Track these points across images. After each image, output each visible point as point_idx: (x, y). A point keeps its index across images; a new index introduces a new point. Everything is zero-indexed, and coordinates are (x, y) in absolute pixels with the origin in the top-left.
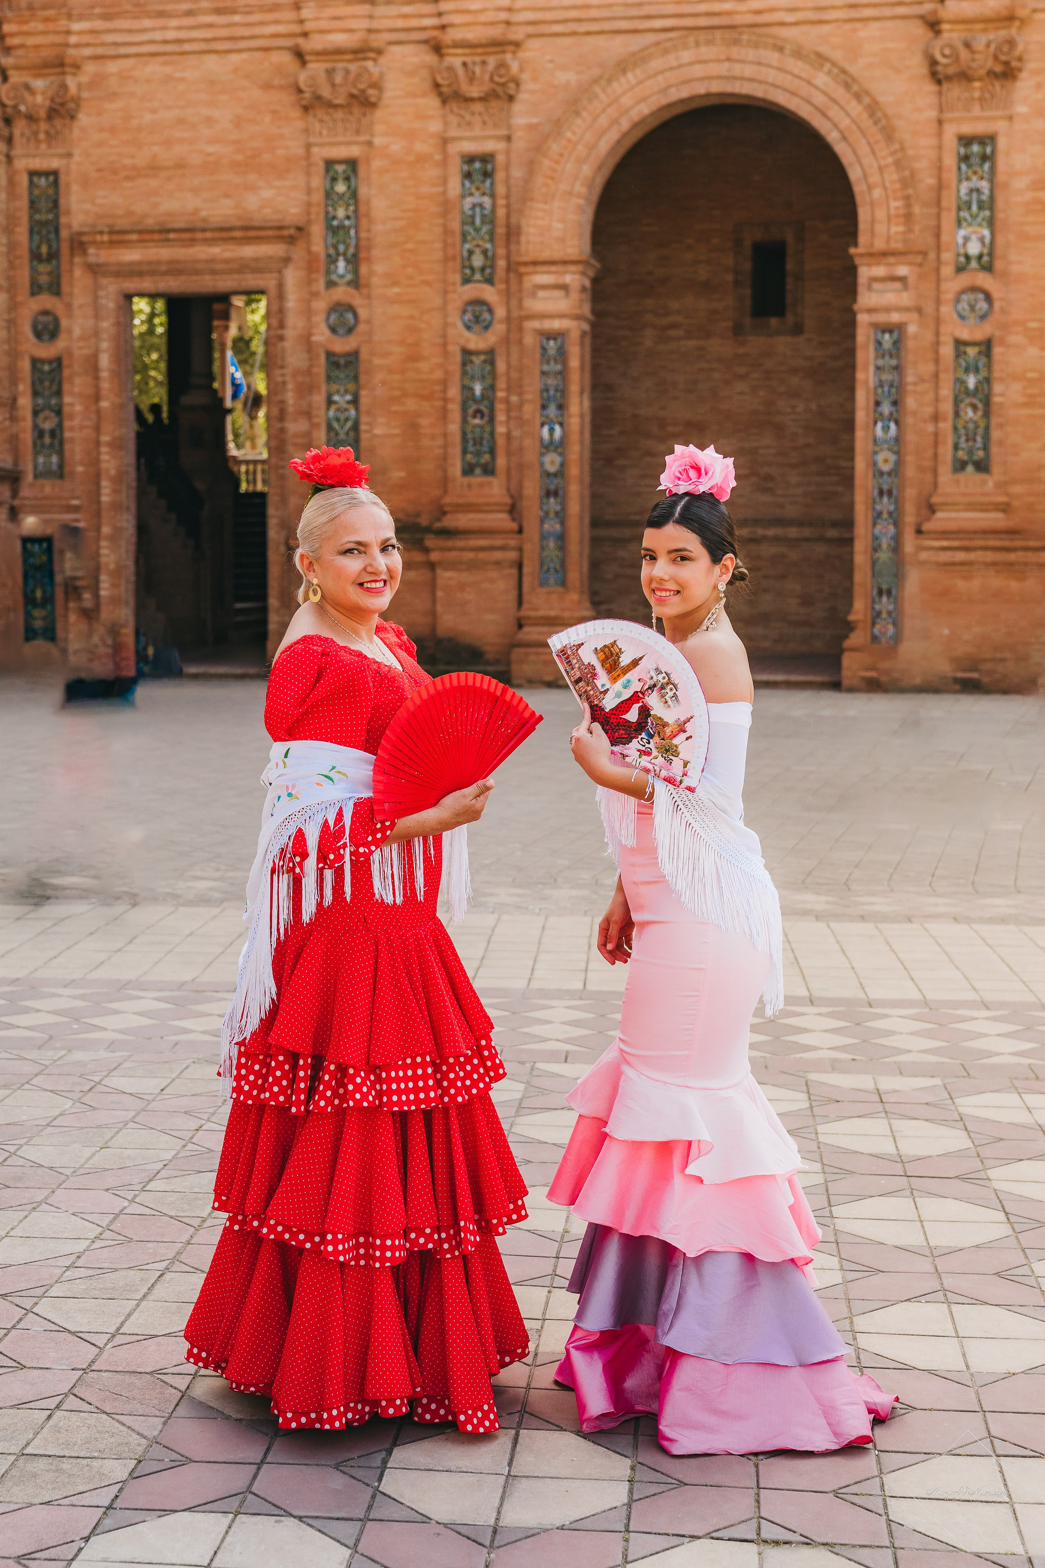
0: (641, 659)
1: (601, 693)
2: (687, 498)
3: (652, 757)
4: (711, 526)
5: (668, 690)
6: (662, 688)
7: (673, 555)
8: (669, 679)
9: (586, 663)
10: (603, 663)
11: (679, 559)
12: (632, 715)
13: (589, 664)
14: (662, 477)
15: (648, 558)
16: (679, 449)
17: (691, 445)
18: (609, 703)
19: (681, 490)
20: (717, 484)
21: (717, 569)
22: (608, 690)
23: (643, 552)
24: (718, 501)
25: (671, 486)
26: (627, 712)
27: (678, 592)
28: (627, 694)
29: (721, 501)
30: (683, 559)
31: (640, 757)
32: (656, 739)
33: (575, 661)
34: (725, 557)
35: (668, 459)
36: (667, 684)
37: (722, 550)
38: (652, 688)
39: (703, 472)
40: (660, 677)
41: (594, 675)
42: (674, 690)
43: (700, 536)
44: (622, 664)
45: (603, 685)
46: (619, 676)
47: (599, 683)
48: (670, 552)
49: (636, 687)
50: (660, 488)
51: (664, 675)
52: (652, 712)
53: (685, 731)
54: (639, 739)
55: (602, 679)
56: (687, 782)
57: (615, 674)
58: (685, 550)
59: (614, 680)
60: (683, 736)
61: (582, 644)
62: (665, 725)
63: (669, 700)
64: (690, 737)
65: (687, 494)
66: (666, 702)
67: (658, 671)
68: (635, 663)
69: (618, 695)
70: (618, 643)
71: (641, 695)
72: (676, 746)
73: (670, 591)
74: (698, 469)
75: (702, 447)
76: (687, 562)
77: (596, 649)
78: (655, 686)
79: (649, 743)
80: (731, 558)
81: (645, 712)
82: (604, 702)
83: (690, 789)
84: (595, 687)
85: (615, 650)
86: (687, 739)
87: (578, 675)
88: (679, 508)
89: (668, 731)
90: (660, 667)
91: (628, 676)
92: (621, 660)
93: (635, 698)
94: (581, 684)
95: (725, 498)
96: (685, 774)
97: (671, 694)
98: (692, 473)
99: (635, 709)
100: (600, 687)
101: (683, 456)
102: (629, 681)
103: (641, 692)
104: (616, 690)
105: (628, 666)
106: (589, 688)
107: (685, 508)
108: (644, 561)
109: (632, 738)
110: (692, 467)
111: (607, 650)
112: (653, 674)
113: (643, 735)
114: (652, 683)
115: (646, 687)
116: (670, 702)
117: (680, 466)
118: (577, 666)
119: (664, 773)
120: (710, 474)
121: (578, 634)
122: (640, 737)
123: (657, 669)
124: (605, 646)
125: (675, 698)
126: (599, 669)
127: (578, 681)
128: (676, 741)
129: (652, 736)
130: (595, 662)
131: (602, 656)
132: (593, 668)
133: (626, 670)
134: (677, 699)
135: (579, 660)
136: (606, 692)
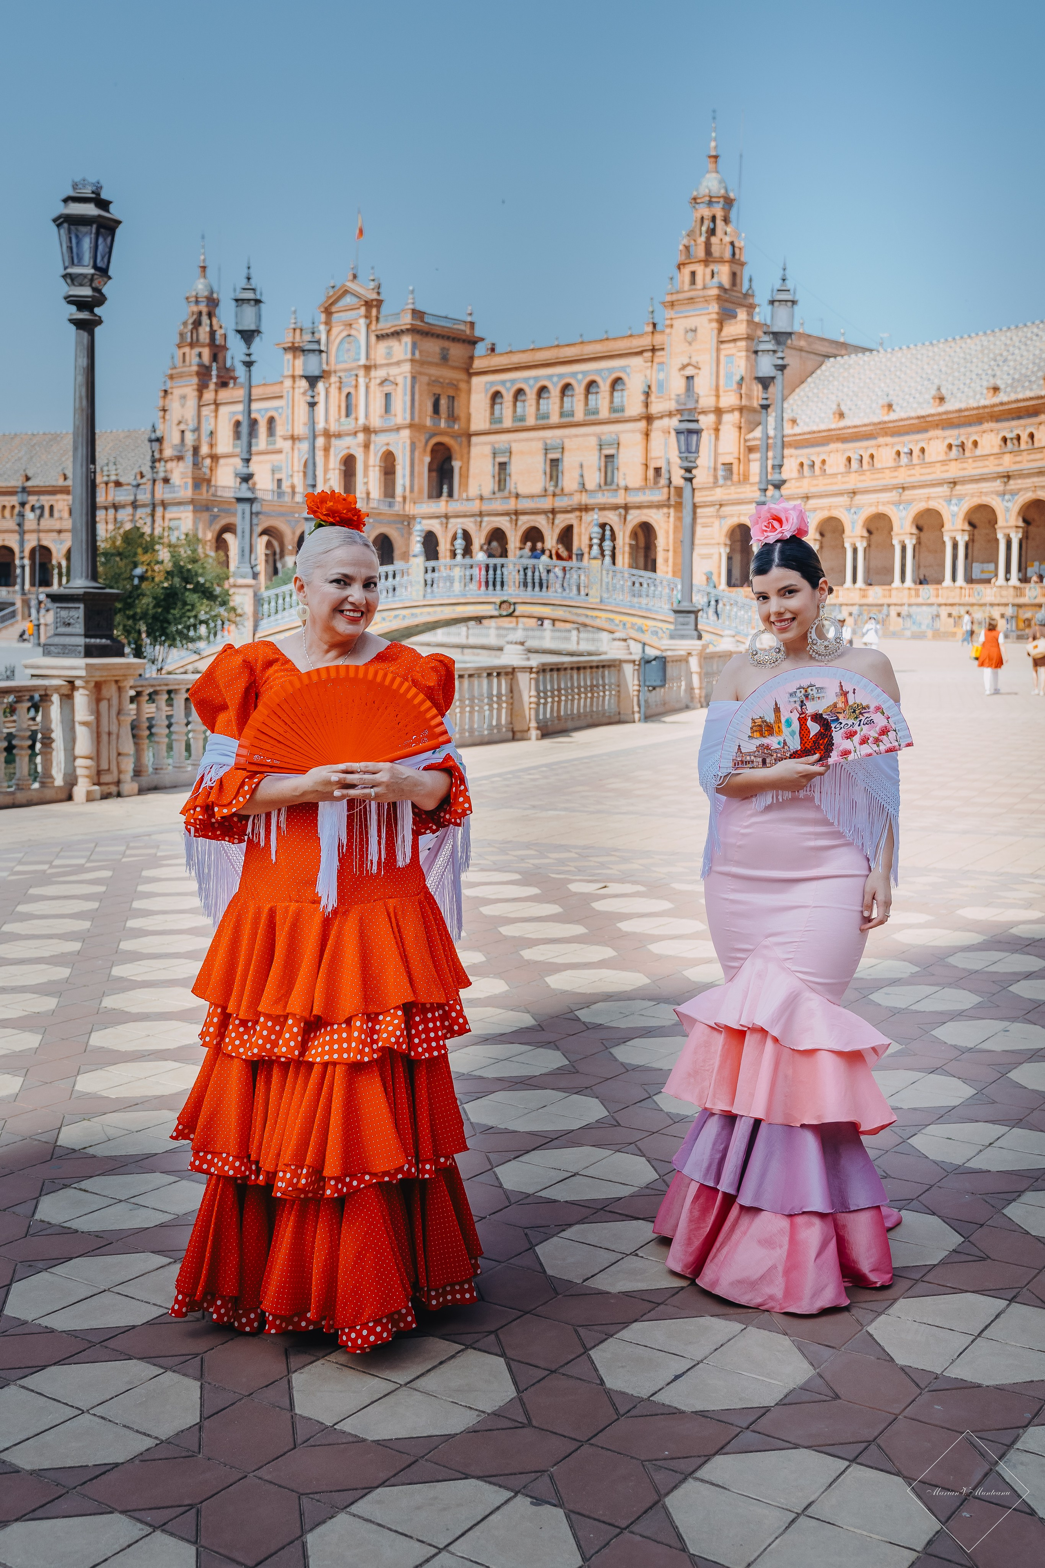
0: (776, 704)
2: (779, 545)
7: (783, 592)
9: (755, 749)
10: (762, 735)
11: (787, 593)
12: (814, 728)
13: (757, 747)
15: (761, 598)
18: (795, 744)
19: (771, 539)
21: (817, 592)
26: (809, 732)
27: (794, 619)
28: (796, 725)
30: (791, 592)
32: (841, 716)
34: (820, 582)
38: (802, 704)
40: (798, 694)
41: (768, 747)
44: (772, 721)
46: (779, 728)
47: (775, 746)
48: (779, 590)
49: (795, 716)
52: (821, 712)
53: (848, 693)
54: (835, 731)
55: (773, 742)
57: (776, 729)
58: (791, 585)
59: (780, 731)
60: (850, 697)
62: (835, 706)
63: (818, 695)
64: (855, 690)
65: (777, 541)
66: (819, 698)
67: (793, 695)
68: (777, 710)
69: (793, 733)
70: (755, 718)
71: (803, 715)
72: (856, 705)
73: (788, 619)
74: (779, 520)
76: (794, 594)
77: (749, 737)
78: (802, 702)
79: (842, 724)
81: (817, 718)
85: (759, 722)
86: (855, 693)
87: (760, 760)
88: (776, 554)
89: (840, 705)
90: (791, 692)
91: (783, 720)
92: (768, 721)
93: (802, 721)
94: (768, 761)
97: (815, 691)
98: (776, 524)
99: (810, 723)
102: (788, 721)
103: (801, 715)
104: (788, 734)
105: (776, 716)
107: (781, 553)
109: (832, 737)
112: (793, 700)
113: (833, 726)
114: (799, 703)
115: (800, 709)
116: (821, 695)
122: (834, 729)
125: (819, 689)
126: (766, 741)
127: (764, 762)
128: (851, 702)
129: (838, 719)
130: (758, 742)
131: (757, 734)
132: (762, 745)
133: (778, 719)
134: (822, 688)
135: (749, 754)
136: (785, 743)
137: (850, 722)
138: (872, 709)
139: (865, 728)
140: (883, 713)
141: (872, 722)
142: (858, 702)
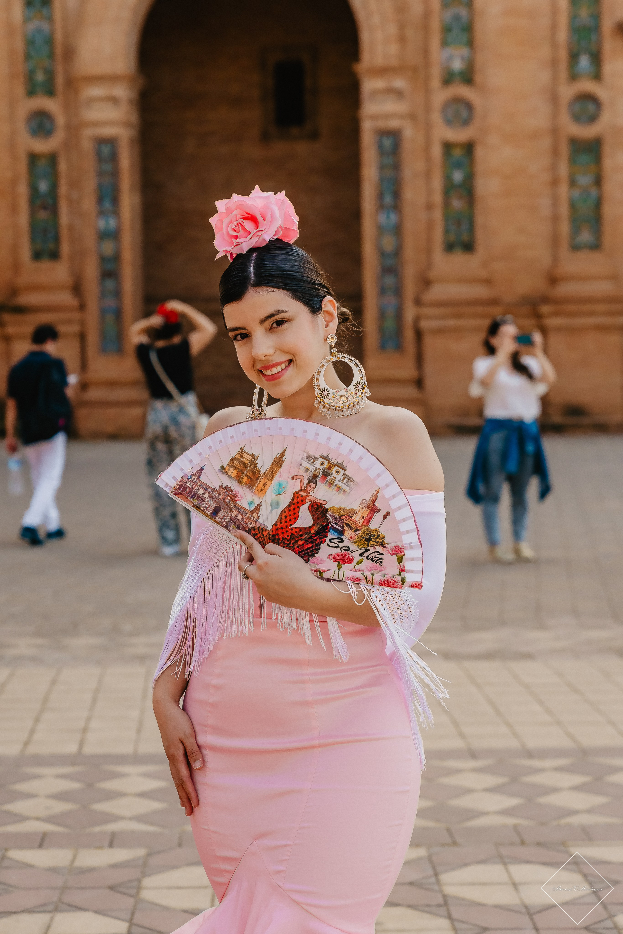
0: (283, 454)
1: (252, 512)
2: (255, 255)
3: (355, 563)
4: (295, 274)
5: (334, 475)
6: (326, 474)
7: (268, 323)
8: (329, 462)
9: (217, 488)
10: (239, 479)
11: (275, 325)
12: (305, 519)
13: (221, 487)
14: (216, 243)
15: (239, 338)
16: (221, 205)
17: (234, 195)
18: (268, 519)
19: (245, 249)
20: (280, 227)
21: (321, 318)
22: (259, 505)
23: (231, 334)
24: (288, 244)
25: (230, 249)
26: (296, 519)
27: (290, 361)
28: (285, 500)
29: (291, 242)
30: (280, 323)
31: (339, 567)
32: (348, 533)
33: (201, 492)
34: (323, 304)
35: (213, 221)
36: (330, 468)
37: (318, 296)
38: (314, 479)
39: (260, 218)
40: (317, 464)
41: (234, 497)
42: (342, 472)
43: (287, 290)
44: (263, 471)
45: (250, 503)
46: (265, 485)
47: (243, 503)
48: (262, 322)
50: (218, 256)
51: (321, 460)
52: (327, 507)
53: (379, 511)
54: (327, 541)
55: (246, 497)
56: (410, 578)
58: (278, 312)
60: (378, 518)
61: (202, 469)
62: (350, 514)
63: (340, 484)
64: (388, 513)
65: (252, 250)
66: (339, 488)
67: (312, 459)
68: (278, 462)
69: (275, 505)
70: (247, 450)
71: (304, 494)
72: (376, 531)
73: (280, 364)
74: (253, 219)
75: (246, 192)
76: (285, 325)
77: (222, 468)
78: (315, 476)
79: (342, 541)
80: (331, 301)
81: (318, 509)
82: (261, 520)
83: (417, 586)
84: (241, 509)
85: (247, 458)
86: (385, 517)
87: (213, 505)
88: (251, 269)
89: (357, 518)
90: (312, 453)
91: (277, 480)
92: (259, 466)
94: (222, 513)
95: (293, 237)
96: (402, 570)
97: (339, 477)
98: (249, 225)
99: (304, 511)
100: (247, 506)
101: (229, 211)
102: (280, 485)
103: (301, 490)
104: (269, 501)
105: (271, 469)
106: (234, 514)
107: (258, 266)
108: (236, 344)
109: (319, 545)
110: (245, 218)
111: (236, 463)
112: (306, 464)
114: (311, 475)
115: (306, 482)
116: (344, 487)
117: (231, 222)
118: (207, 495)
119: (378, 578)
120: (268, 217)
121: (191, 461)
122: (327, 539)
123: (309, 458)
124: (232, 460)
125: (348, 479)
126: (236, 488)
127: (216, 511)
128: (373, 526)
129: (341, 533)
130: (227, 482)
131: (233, 472)
132: (228, 489)
133: (271, 475)
134: (350, 479)
135: (206, 488)
136: (258, 508)
137: (353, 547)
138: (390, 546)
139: (366, 563)
140: (400, 560)
141: (380, 561)
142: (382, 531)
